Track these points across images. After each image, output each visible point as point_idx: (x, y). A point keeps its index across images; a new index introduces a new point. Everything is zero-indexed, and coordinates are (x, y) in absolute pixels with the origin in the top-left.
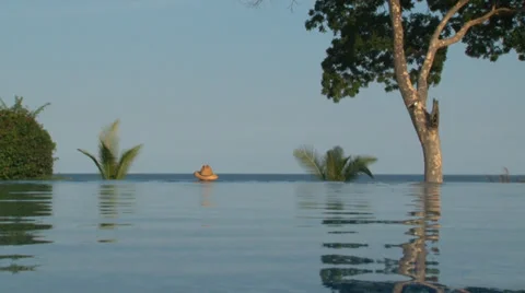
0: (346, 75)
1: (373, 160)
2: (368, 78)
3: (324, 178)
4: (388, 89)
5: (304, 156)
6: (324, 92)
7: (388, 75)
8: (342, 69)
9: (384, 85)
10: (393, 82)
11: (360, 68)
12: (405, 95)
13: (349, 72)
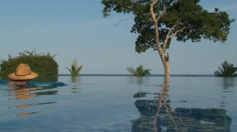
0: (142, 46)
1: (150, 70)
2: (149, 47)
3: (135, 75)
4: (154, 50)
5: (130, 69)
6: (136, 51)
7: (155, 46)
8: (141, 44)
9: (153, 49)
10: (156, 48)
11: (146, 44)
12: (159, 52)
13: (143, 45)
